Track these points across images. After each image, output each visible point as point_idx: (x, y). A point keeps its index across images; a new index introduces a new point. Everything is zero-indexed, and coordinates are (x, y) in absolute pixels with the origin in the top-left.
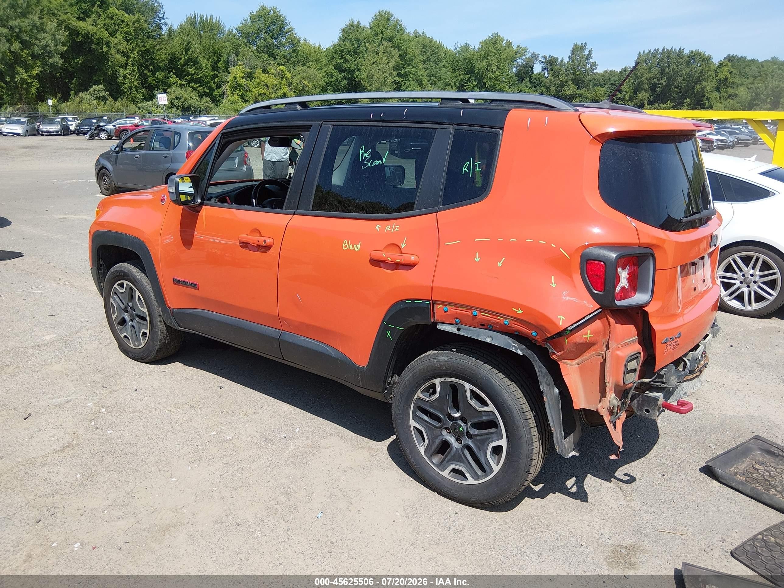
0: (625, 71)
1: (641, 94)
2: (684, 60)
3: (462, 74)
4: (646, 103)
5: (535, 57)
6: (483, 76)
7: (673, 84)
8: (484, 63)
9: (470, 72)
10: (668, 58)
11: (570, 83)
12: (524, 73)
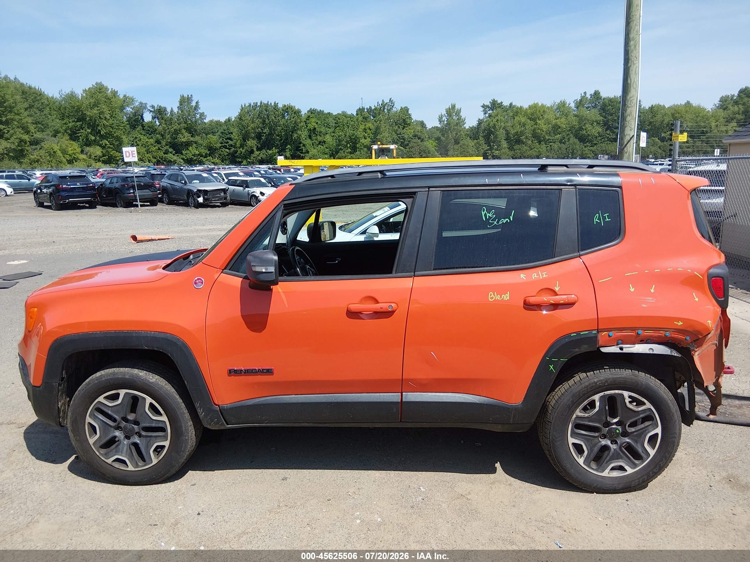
0: (229, 121)
1: (250, 142)
2: (279, 112)
3: (73, 122)
4: (255, 149)
5: (143, 106)
6: (97, 123)
7: (275, 133)
8: (95, 111)
9: (82, 119)
10: (266, 110)
11: (184, 131)
12: (135, 121)
